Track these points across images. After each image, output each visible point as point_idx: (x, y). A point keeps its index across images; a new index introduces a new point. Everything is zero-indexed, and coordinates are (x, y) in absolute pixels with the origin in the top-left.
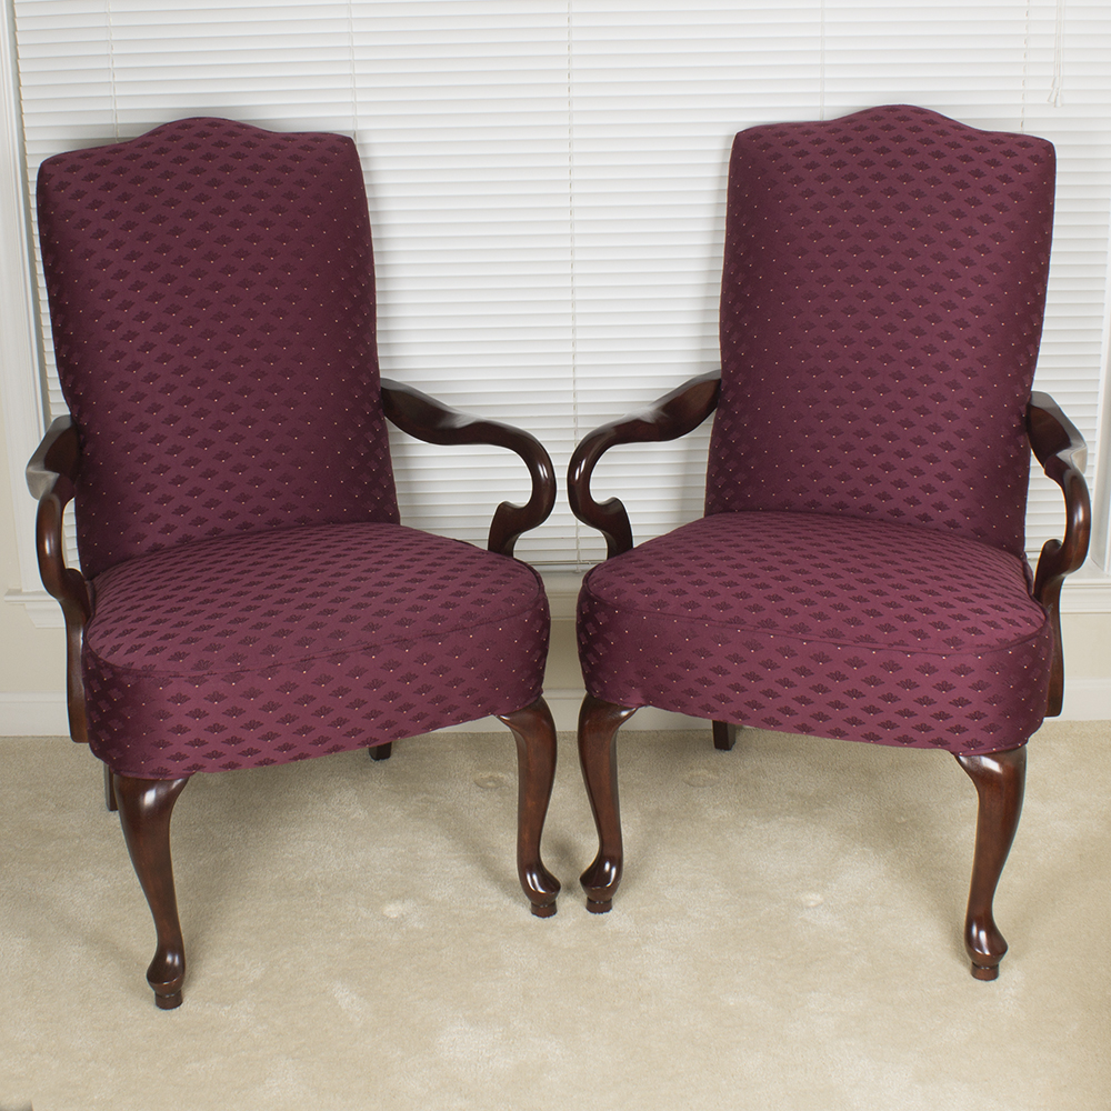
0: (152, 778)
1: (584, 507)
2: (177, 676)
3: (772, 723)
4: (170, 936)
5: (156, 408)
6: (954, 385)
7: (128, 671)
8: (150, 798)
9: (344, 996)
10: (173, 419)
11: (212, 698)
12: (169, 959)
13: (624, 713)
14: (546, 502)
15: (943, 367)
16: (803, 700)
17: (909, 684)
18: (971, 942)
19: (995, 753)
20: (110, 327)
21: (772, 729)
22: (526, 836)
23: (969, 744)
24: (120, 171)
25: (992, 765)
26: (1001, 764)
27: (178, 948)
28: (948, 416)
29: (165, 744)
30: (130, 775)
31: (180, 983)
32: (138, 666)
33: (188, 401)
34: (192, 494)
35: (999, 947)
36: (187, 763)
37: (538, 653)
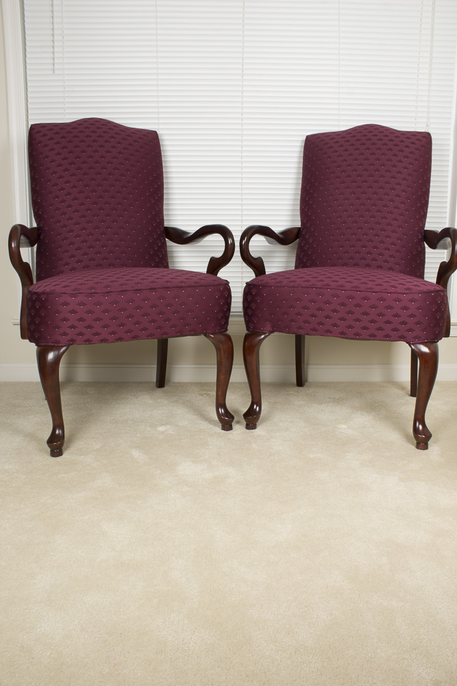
0: (52, 344)
1: (247, 258)
2: (64, 293)
3: (328, 333)
4: (58, 423)
5: (71, 218)
6: (395, 219)
7: (43, 293)
8: (51, 356)
9: (136, 454)
10: (78, 223)
11: (80, 304)
12: (57, 432)
13: (263, 336)
14: (230, 253)
15: (391, 212)
16: (342, 319)
17: (390, 307)
18: (416, 430)
19: (426, 342)
20: (54, 186)
21: (329, 336)
22: (220, 393)
23: (415, 338)
24: (64, 137)
25: (425, 349)
26: (429, 349)
27: (61, 427)
28: (394, 231)
29: (58, 327)
30: (43, 344)
31: (62, 445)
32: (48, 290)
33: (84, 216)
34: (84, 255)
35: (429, 436)
36: (68, 337)
37: (226, 307)
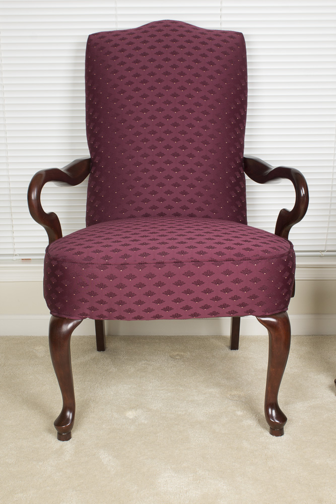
9: (105, 457)
